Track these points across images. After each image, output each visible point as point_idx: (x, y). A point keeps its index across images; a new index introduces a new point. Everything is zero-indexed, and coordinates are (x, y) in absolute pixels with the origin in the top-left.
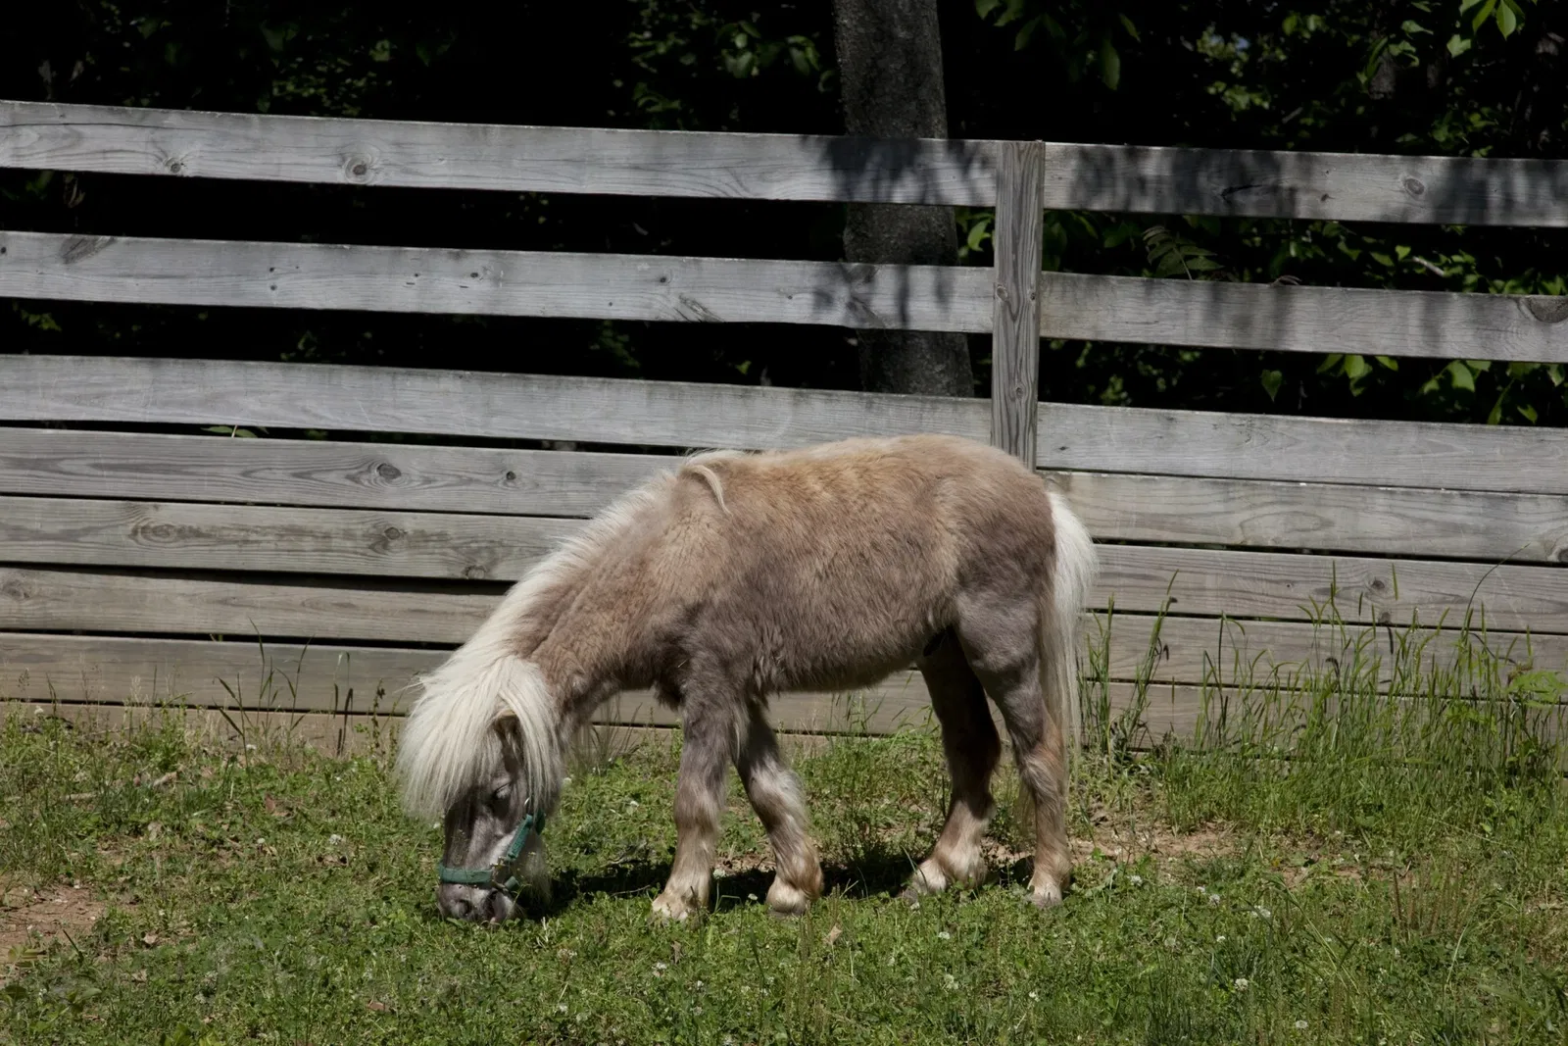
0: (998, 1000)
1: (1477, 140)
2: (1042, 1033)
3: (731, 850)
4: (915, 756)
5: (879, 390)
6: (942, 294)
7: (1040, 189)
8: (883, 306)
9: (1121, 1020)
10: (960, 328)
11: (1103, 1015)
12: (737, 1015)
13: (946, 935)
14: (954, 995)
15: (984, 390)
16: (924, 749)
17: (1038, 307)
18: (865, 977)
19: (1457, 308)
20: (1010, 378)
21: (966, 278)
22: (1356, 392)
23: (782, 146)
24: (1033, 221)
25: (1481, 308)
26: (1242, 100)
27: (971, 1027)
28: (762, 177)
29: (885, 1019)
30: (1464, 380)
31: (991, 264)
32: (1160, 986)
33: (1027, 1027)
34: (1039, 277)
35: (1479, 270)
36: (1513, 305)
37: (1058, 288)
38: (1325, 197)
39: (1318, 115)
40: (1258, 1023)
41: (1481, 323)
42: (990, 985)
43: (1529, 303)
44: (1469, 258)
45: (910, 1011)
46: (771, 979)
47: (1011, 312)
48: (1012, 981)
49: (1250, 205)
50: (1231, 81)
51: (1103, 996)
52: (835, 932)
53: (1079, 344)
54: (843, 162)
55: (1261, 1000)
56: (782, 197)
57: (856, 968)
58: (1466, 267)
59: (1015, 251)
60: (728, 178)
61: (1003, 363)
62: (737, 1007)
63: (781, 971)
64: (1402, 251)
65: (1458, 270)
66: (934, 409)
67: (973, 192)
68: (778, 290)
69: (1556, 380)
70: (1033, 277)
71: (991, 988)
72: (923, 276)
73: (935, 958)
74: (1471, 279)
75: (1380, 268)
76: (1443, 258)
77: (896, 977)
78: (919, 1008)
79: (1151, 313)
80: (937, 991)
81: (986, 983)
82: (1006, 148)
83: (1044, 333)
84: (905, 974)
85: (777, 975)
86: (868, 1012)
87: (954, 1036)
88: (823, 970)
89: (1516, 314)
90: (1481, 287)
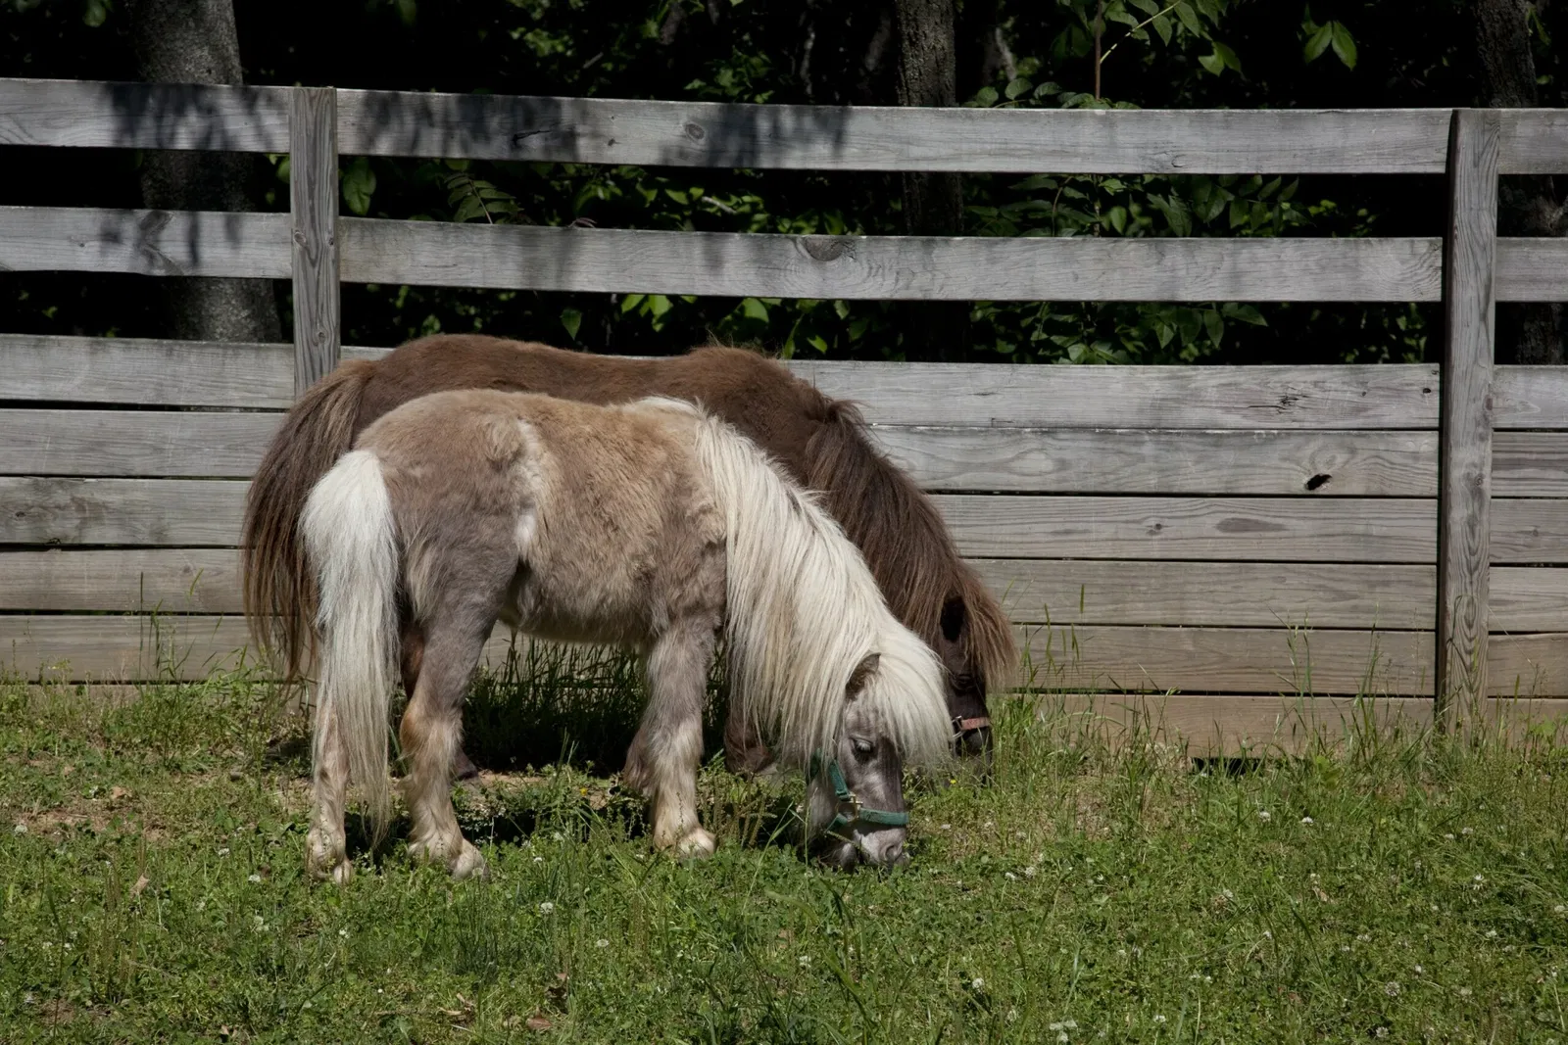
0: (309, 939)
1: (759, 86)
2: (353, 968)
3: (36, 805)
4: (228, 701)
5: (185, 337)
6: (233, 236)
7: (333, 135)
8: (172, 245)
9: (429, 951)
10: (259, 274)
11: (412, 947)
12: (38, 972)
13: (256, 878)
14: (264, 936)
15: (287, 335)
16: (237, 694)
17: (337, 252)
18: (173, 924)
19: (735, 247)
20: (312, 324)
21: (259, 225)
22: (658, 328)
23: (64, 91)
24: (328, 167)
25: (761, 248)
26: (543, 44)
27: (280, 968)
28: (46, 124)
29: (193, 966)
30: (756, 311)
31: (287, 210)
32: (469, 914)
33: (337, 964)
34: (336, 224)
35: (767, 209)
36: (790, 245)
37: (356, 232)
38: (611, 142)
39: (617, 61)
40: (560, 944)
41: (763, 263)
42: (305, 925)
43: (805, 243)
44: (756, 199)
45: (219, 956)
46: (74, 934)
47: (310, 257)
48: (324, 919)
49: (535, 147)
50: (531, 26)
51: (413, 926)
52: (142, 882)
53: (393, 289)
54: (127, 104)
55: (565, 923)
56: (68, 143)
57: (164, 917)
58: (753, 205)
59: (311, 196)
60: (8, 124)
61: (304, 308)
62: (37, 965)
63: (86, 925)
64: (697, 192)
65: (746, 209)
66: (236, 355)
67: (261, 133)
68: (69, 238)
69: (842, 313)
70: (330, 221)
71: (301, 928)
72: (212, 221)
73: (247, 902)
74: (759, 217)
75: (676, 207)
76: (734, 199)
77: (203, 921)
78: (229, 952)
79: (449, 254)
80: (247, 934)
81: (297, 922)
82: (297, 95)
83: (344, 278)
84: (214, 919)
85: (83, 930)
86: (177, 961)
87: (263, 978)
88: (130, 920)
89: (793, 253)
90: (770, 228)
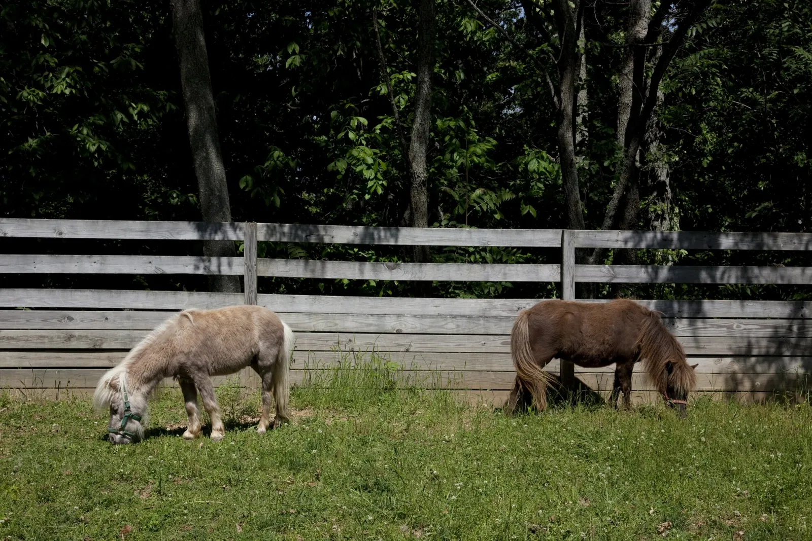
0: (248, 460)
1: (374, 221)
2: (260, 469)
3: (172, 422)
4: (225, 393)
5: (214, 292)
6: (230, 265)
7: (256, 236)
8: (214, 268)
9: (281, 464)
10: (235, 274)
11: (276, 463)
12: (173, 469)
13: (233, 443)
14: (235, 459)
15: (243, 291)
16: (228, 391)
17: (257, 268)
18: (211, 456)
19: (368, 266)
20: (249, 287)
21: (236, 260)
22: (346, 288)
23: (183, 225)
24: (255, 244)
25: (374, 266)
26: (314, 210)
27: (240, 468)
28: (178, 233)
29: (215, 468)
30: (373, 284)
31: (243, 256)
32: (292, 453)
33: (255, 467)
34: (256, 260)
35: (376, 255)
36: (382, 265)
37: (262, 262)
38: (333, 237)
39: (334, 214)
40: (318, 462)
41: (375, 270)
42: (246, 456)
43: (387, 265)
44: (373, 252)
45: (223, 465)
46: (183, 459)
47: (249, 269)
48: (252, 455)
49: (313, 239)
50: (310, 205)
51: (277, 457)
52: (201, 444)
53: (272, 278)
54: (200, 229)
55: (319, 456)
56: (184, 239)
57: (208, 454)
58: (372, 254)
59: (250, 253)
60: (168, 234)
61: (247, 283)
62: (173, 467)
63: (186, 456)
64: (356, 250)
65: (370, 255)
66: (228, 297)
67: (238, 237)
68: (183, 265)
69: (396, 284)
70: (255, 260)
71: (245, 457)
72: (224, 260)
73: (230, 450)
74: (374, 257)
75: (350, 254)
76: (367, 252)
77: (218, 455)
78: (225, 464)
79: (287, 268)
80: (230, 459)
81: (244, 456)
82: (246, 225)
83: (258, 275)
84: (221, 455)
85: (185, 458)
86: (211, 466)
87: (235, 471)
88: (198, 455)
89: (383, 268)
90: (377, 260)
